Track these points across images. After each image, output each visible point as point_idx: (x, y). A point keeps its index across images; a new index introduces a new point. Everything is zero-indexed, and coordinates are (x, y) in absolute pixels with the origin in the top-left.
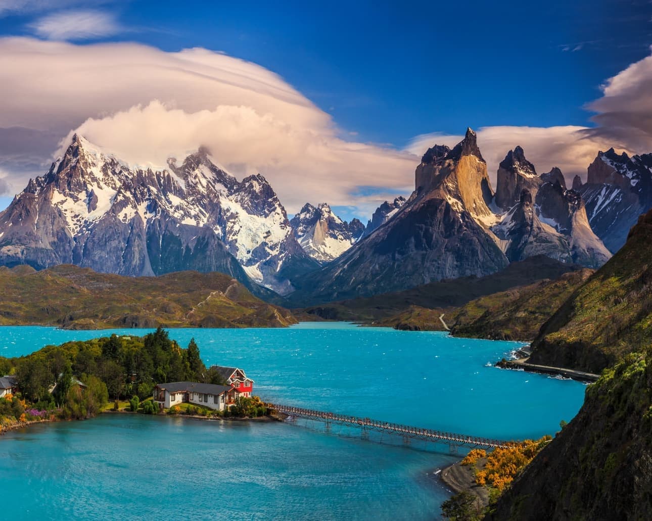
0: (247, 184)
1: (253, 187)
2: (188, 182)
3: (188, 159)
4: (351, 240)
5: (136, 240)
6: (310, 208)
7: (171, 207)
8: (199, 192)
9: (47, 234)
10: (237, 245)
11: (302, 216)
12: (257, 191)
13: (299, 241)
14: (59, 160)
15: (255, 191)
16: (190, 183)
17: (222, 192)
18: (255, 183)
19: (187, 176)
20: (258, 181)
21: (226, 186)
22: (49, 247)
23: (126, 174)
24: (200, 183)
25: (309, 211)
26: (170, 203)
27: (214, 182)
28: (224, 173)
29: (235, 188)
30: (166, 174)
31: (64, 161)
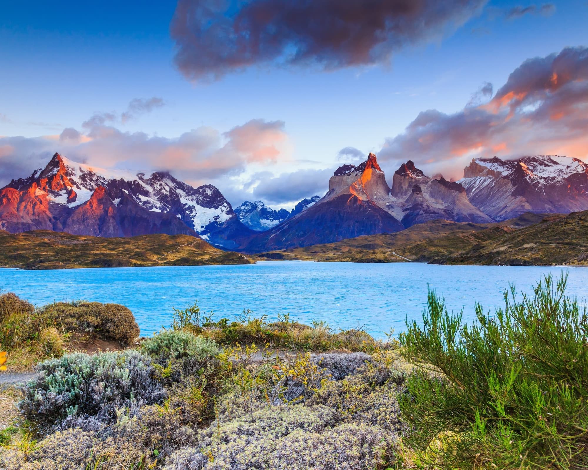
0: (201, 190)
1: (205, 191)
2: (154, 188)
3: (154, 174)
4: (279, 220)
5: (111, 220)
6: (248, 204)
7: (141, 202)
8: (163, 194)
9: (28, 214)
10: (194, 223)
11: (243, 208)
12: (209, 194)
13: (241, 221)
14: (41, 169)
15: (207, 194)
16: (156, 188)
17: (181, 194)
18: (207, 189)
19: (153, 184)
20: (209, 188)
21: (185, 191)
22: (30, 222)
23: (102, 181)
24: (164, 189)
25: (247, 205)
26: (140, 199)
27: (175, 188)
28: (183, 183)
29: (191, 192)
30: (136, 182)
31: (45, 170)
